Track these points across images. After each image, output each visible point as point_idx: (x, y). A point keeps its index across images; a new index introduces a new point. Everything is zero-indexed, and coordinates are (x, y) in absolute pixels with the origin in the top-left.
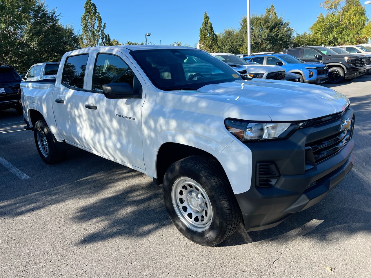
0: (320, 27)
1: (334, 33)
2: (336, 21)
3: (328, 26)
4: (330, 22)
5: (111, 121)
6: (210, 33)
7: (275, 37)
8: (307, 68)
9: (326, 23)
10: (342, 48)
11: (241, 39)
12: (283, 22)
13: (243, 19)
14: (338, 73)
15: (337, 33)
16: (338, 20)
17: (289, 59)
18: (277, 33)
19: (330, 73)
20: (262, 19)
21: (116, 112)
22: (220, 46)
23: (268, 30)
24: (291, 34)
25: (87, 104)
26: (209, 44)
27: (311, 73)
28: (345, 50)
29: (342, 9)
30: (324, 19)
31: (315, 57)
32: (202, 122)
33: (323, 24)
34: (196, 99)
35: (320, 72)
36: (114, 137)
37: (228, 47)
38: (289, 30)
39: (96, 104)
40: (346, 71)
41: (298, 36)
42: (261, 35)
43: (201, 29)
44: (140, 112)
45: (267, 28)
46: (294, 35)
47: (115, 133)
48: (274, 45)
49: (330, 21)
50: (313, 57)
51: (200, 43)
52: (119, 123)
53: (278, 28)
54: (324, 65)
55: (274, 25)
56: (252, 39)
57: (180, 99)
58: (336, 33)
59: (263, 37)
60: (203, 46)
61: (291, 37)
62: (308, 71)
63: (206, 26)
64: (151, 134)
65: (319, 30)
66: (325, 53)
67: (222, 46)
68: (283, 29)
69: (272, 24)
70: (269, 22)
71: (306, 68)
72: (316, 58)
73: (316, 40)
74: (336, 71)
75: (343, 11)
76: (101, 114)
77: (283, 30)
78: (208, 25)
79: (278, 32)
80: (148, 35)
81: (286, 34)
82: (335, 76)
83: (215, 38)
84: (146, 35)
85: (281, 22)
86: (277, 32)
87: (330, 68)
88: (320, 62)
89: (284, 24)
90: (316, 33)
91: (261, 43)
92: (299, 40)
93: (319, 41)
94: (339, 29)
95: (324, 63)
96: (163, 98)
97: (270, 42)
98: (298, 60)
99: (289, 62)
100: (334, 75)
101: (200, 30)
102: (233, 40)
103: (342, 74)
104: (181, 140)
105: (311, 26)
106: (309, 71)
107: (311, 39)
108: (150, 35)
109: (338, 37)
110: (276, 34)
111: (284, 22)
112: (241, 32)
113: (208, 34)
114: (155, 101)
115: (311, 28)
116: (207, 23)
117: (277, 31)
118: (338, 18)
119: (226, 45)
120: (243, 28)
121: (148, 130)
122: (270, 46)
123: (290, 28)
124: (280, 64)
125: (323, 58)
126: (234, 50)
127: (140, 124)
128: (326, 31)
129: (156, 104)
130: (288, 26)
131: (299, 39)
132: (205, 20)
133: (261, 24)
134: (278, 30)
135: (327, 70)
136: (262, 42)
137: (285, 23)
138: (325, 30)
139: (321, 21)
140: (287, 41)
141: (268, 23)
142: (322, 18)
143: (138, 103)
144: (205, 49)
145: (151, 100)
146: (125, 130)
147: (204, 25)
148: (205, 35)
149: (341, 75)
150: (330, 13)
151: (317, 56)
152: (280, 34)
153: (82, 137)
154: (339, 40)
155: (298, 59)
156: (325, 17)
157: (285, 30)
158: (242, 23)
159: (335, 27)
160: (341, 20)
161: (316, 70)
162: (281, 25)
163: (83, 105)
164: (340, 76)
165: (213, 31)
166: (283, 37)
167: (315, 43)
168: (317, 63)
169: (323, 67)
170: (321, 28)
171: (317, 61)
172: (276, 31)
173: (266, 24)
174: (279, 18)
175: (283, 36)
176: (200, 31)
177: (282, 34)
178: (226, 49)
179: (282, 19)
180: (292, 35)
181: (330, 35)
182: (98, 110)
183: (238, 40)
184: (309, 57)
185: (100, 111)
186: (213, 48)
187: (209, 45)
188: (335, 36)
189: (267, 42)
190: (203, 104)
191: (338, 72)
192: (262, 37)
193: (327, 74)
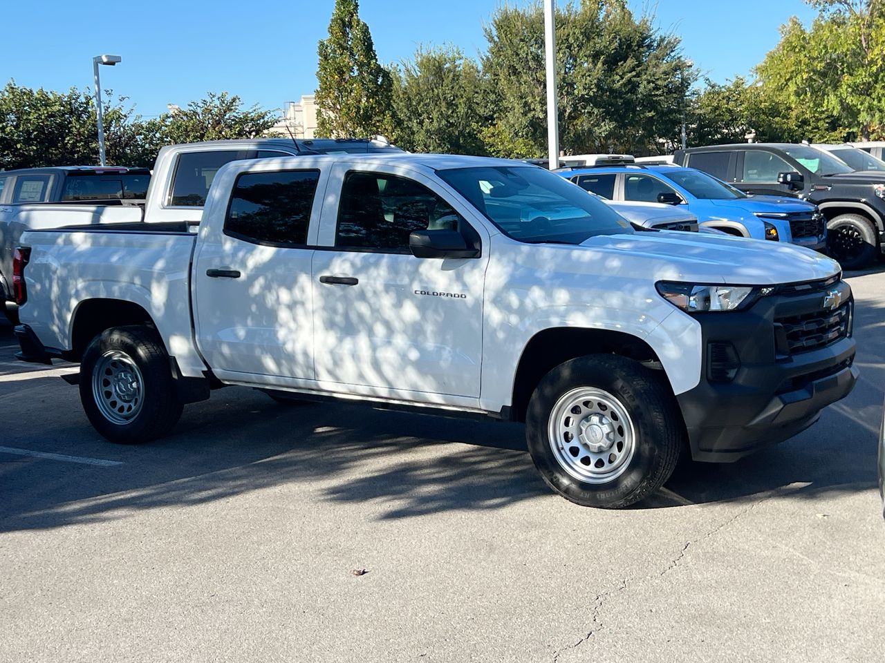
0: (793, 68)
1: (843, 90)
2: (848, 50)
3: (820, 66)
4: (827, 52)
5: (398, 305)
6: (361, 65)
7: (627, 93)
8: (758, 216)
9: (815, 54)
10: (868, 150)
11: (493, 97)
12: (653, 37)
13: (498, 17)
14: (856, 233)
15: (855, 90)
16: (854, 47)
17: (697, 183)
18: (634, 76)
19: (833, 233)
20: (574, 22)
21: (416, 287)
22: (402, 116)
23: (600, 65)
24: (685, 84)
25: (327, 274)
26: (359, 108)
27: (773, 231)
28: (879, 159)
29: (869, 6)
30: (804, 38)
31: (781, 180)
32: (619, 288)
33: (802, 56)
34: (599, 255)
35: (801, 229)
36: (400, 341)
37: (435, 124)
38: (677, 68)
39: (354, 274)
40: (881, 226)
41: (714, 91)
42: (571, 85)
43: (322, 44)
44: (480, 283)
45: (595, 56)
46: (698, 86)
47: (405, 332)
48: (622, 126)
49: (825, 47)
50: (774, 180)
51: (321, 99)
52: (422, 308)
53: (637, 59)
54: (812, 208)
55: (620, 45)
56: (538, 99)
57: (568, 257)
58: (850, 90)
59: (579, 91)
60: (332, 115)
61: (687, 94)
62: (763, 225)
63: (345, 34)
64: (509, 319)
65: (791, 78)
66: (812, 166)
67: (410, 119)
68: (654, 62)
69: (611, 42)
70: (599, 35)
71: (755, 214)
72: (785, 182)
73: (782, 108)
74: (851, 228)
75: (872, 14)
76: (369, 294)
77: (656, 66)
78: (355, 32)
79: (638, 75)
80: (105, 60)
81: (666, 83)
82: (849, 245)
83: (381, 83)
84: (98, 61)
85: (646, 38)
86: (634, 73)
87: (831, 219)
88: (796, 197)
89: (659, 45)
90: (781, 89)
91: (570, 113)
92: (716, 108)
93: (793, 114)
94: (862, 77)
95: (811, 201)
96: (531, 256)
97: (607, 113)
98: (726, 186)
99: (699, 195)
100: (846, 241)
101: (321, 50)
102: (455, 96)
103: (870, 239)
104: (579, 321)
105: (760, 63)
106: (765, 223)
107: (762, 106)
108: (113, 64)
109: (859, 107)
110: (629, 81)
111: (656, 37)
112: (489, 66)
113: (356, 68)
114: (515, 262)
115: (762, 70)
116: (350, 22)
117: (633, 69)
118: (856, 38)
119: (425, 115)
120: (499, 51)
121: (501, 312)
122: (606, 127)
123: (682, 59)
124: (672, 199)
125: (807, 184)
126: (458, 137)
127: (479, 304)
128: (815, 81)
129: (516, 267)
130: (672, 54)
131: (715, 104)
132: (340, 9)
133: (571, 40)
134: (638, 66)
135: (821, 224)
136: (575, 109)
137: (662, 40)
138: (810, 79)
139: (797, 44)
140: (671, 111)
141: (597, 40)
142: (799, 36)
143: (473, 267)
144: (343, 127)
145: (505, 260)
146: (436, 322)
147: (336, 29)
148: (341, 73)
149: (869, 241)
150: (826, 17)
151: (789, 178)
152: (645, 83)
153: (294, 352)
154: (864, 117)
155: (727, 183)
156: (809, 30)
157: (664, 67)
158: (495, 33)
159: (845, 70)
160: (864, 45)
161: (787, 223)
162: (645, 49)
163: (312, 278)
164: (865, 243)
165: (374, 57)
166: (656, 95)
167: (777, 119)
168: (788, 199)
169: (807, 213)
170: (798, 72)
171: (789, 191)
172: (630, 72)
173: (591, 43)
174: (637, 20)
175: (657, 88)
176: (320, 55)
177: (653, 82)
178: (427, 131)
179: (648, 24)
180: (690, 88)
181: (832, 97)
182: (361, 286)
183: (480, 97)
184: (763, 177)
185: (369, 288)
186: (374, 125)
187: (358, 112)
188: (849, 100)
189: (596, 111)
190: (615, 263)
191: (856, 229)
192: (576, 92)
193: (824, 237)
